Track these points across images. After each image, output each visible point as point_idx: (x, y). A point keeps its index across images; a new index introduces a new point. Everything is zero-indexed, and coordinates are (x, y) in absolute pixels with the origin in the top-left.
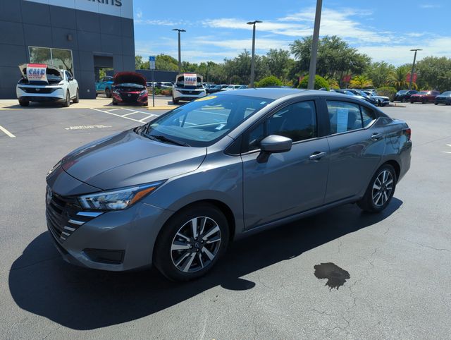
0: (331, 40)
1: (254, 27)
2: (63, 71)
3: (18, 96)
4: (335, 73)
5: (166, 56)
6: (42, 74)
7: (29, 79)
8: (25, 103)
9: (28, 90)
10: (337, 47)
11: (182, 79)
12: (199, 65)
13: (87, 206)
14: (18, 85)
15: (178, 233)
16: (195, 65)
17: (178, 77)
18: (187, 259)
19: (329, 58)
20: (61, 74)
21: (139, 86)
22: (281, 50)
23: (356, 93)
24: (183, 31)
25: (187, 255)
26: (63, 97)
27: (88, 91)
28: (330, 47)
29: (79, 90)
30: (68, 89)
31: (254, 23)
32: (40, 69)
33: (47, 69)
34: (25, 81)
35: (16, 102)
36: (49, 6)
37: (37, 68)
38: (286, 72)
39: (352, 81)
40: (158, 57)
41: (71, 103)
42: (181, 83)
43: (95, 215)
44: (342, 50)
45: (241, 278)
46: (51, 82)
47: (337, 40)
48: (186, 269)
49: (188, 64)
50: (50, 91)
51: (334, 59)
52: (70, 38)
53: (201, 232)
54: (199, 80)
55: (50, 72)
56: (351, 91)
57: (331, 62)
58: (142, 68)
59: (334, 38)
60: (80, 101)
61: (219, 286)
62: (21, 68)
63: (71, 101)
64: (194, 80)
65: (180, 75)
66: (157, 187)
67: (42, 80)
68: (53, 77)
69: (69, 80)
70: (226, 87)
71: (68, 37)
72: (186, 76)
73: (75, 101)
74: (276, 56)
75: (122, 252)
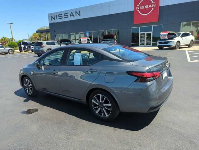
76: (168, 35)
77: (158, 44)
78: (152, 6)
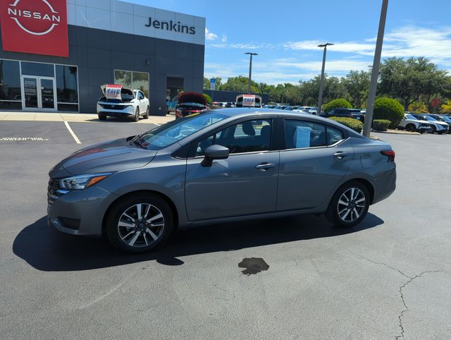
0: (417, 62)
1: (325, 49)
2: (136, 91)
3: (98, 111)
4: (420, 97)
5: (243, 78)
6: (118, 93)
7: (107, 98)
8: (103, 117)
9: (105, 107)
10: (424, 69)
11: (241, 99)
12: (276, 86)
13: (64, 186)
14: (99, 102)
15: (124, 214)
16: (272, 87)
17: (238, 97)
18: (132, 235)
19: (414, 80)
20: (133, 93)
21: (201, 105)
22: (362, 71)
23: (438, 119)
24: (255, 54)
25: (133, 232)
26: (132, 113)
27: (160, 109)
28: (416, 69)
29: (149, 108)
30: (138, 107)
31: (325, 46)
32: (117, 89)
33: (122, 89)
34: (104, 99)
35: (96, 116)
36: (134, 35)
37: (114, 88)
38: (363, 95)
39: (443, 106)
40: (236, 78)
41: (140, 119)
42: (240, 103)
43: (65, 192)
44: (429, 72)
45: (177, 258)
46: (124, 100)
47: (424, 62)
48: (132, 243)
49: (265, 86)
50: (122, 107)
51: (419, 81)
52: (148, 63)
53: (146, 216)
54: (257, 101)
55: (124, 91)
56: (432, 116)
57: (416, 84)
58: (220, 89)
59: (420, 59)
60: (150, 117)
61: (155, 261)
62: (102, 87)
63: (140, 117)
64: (253, 101)
65: (240, 96)
66: (108, 176)
67: (117, 98)
68: (127, 96)
69: (141, 98)
70: (296, 108)
71: (146, 62)
72: (245, 97)
73: (145, 117)
74: (356, 78)
75: (79, 221)
76: (122, 92)
77: (100, 109)
78: (51, 18)
